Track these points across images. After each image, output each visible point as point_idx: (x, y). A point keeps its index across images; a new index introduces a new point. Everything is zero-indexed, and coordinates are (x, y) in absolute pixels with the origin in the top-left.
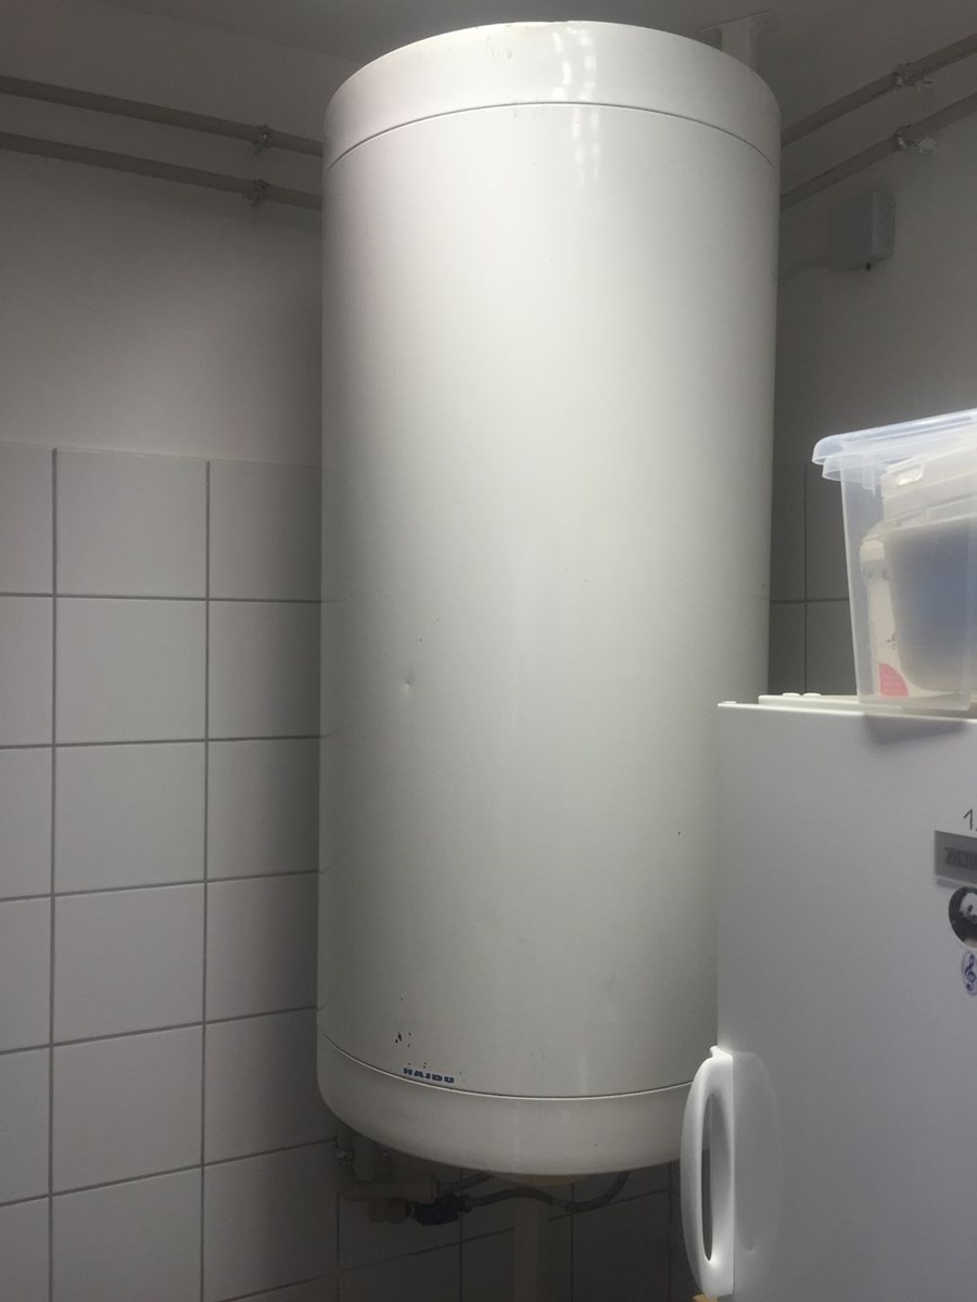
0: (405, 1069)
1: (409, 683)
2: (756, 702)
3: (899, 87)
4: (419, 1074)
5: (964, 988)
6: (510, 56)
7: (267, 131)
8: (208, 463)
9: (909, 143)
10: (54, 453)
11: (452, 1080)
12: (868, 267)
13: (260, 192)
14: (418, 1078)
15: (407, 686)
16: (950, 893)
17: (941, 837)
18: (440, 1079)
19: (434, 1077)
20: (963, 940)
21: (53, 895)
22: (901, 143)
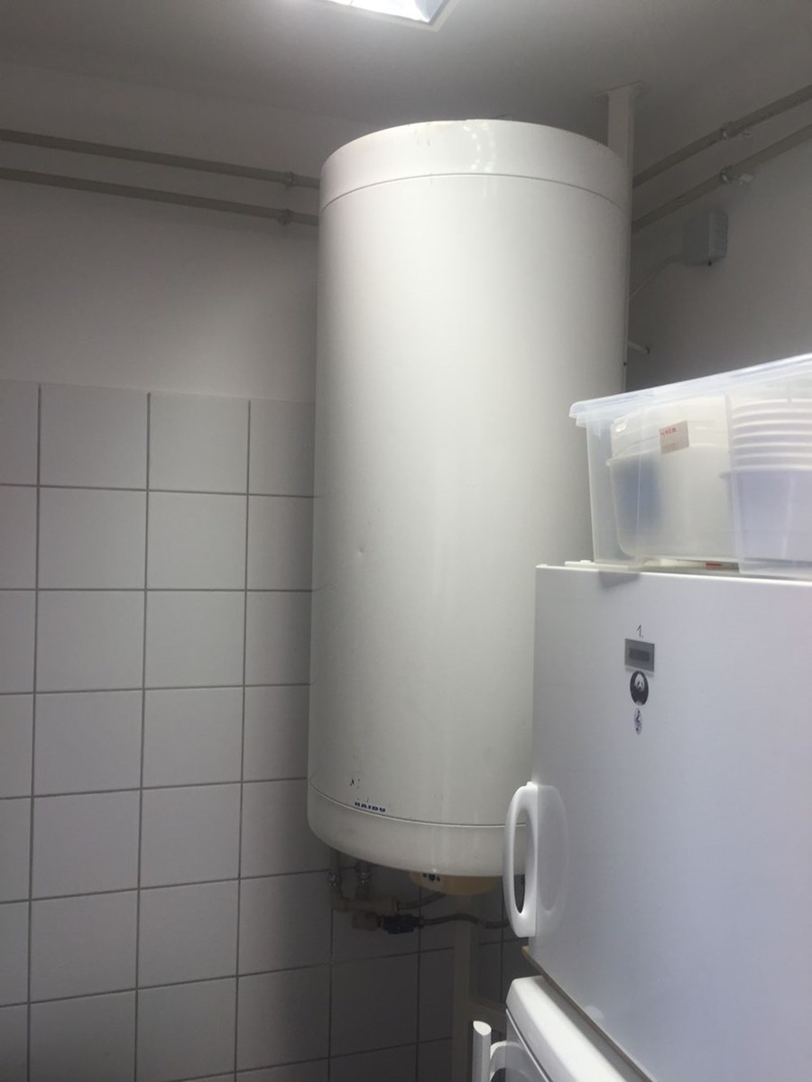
0: (356, 804)
1: (361, 550)
2: (563, 565)
3: (725, 139)
4: (364, 806)
5: (635, 729)
6: (429, 144)
7: (292, 175)
8: (250, 403)
9: (730, 179)
10: (149, 395)
11: (384, 810)
12: (710, 264)
13: (286, 217)
14: (364, 808)
15: (359, 554)
16: (631, 675)
17: (628, 642)
18: (377, 809)
19: (373, 808)
20: (635, 701)
21: (144, 689)
22: (725, 178)
